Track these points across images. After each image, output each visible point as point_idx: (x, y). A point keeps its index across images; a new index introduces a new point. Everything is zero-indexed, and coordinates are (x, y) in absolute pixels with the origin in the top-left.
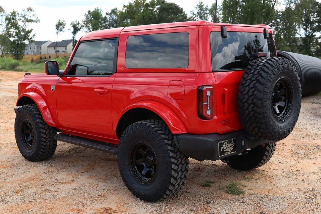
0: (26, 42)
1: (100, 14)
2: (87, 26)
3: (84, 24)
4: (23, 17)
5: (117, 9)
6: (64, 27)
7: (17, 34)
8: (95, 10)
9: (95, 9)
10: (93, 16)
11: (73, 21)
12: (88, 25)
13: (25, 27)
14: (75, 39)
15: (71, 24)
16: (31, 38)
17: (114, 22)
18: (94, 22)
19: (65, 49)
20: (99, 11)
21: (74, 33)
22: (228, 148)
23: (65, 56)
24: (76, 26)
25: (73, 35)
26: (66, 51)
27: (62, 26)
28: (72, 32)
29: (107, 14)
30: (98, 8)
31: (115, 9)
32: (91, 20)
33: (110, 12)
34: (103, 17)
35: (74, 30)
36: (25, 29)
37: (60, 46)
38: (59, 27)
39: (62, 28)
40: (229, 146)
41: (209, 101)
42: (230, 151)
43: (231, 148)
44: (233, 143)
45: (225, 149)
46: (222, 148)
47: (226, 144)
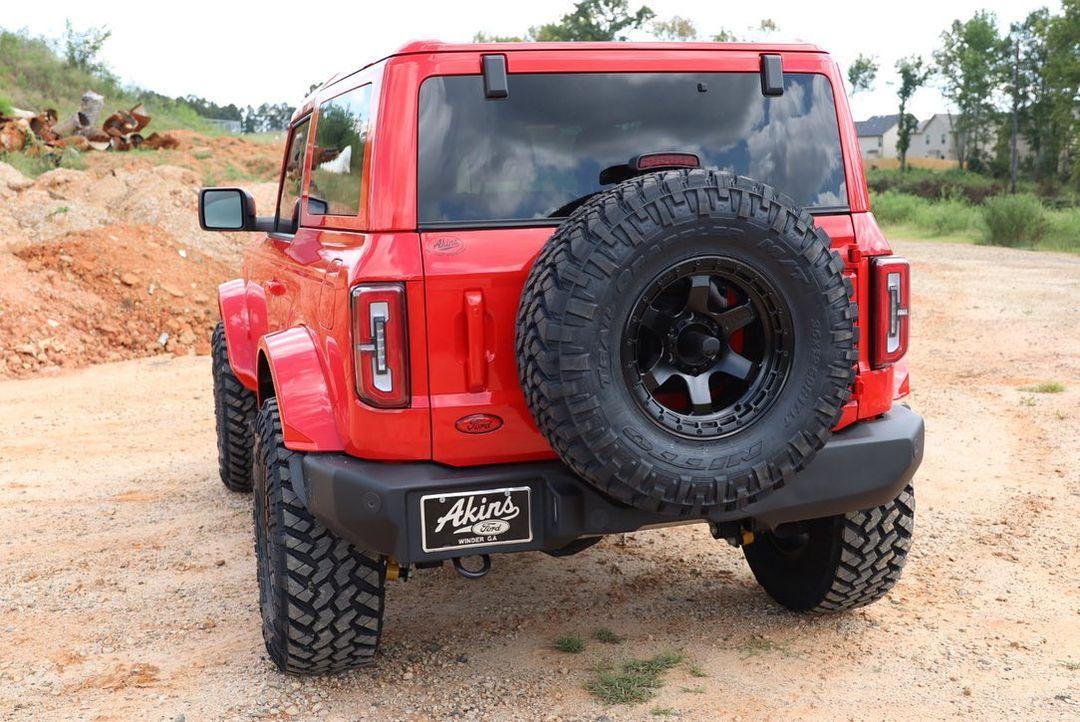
1: (990, 31)
2: (946, 71)
3: (939, 62)
5: (1047, 10)
6: (872, 77)
8: (975, 17)
9: (974, 14)
10: (968, 37)
11: (903, 57)
12: (951, 67)
14: (905, 112)
15: (896, 66)
17: (1035, 55)
18: (970, 55)
19: (877, 144)
20: (989, 21)
21: (905, 93)
22: (479, 521)
23: (874, 168)
24: (912, 73)
25: (901, 102)
26: (880, 149)
27: (866, 74)
28: (899, 90)
29: (1014, 29)
30: (986, 12)
31: (1041, 12)
32: (961, 49)
33: (1023, 21)
34: (1003, 39)
35: (905, 84)
37: (864, 134)
38: (858, 77)
39: (868, 80)
40: (488, 515)
41: (380, 340)
42: (492, 537)
43: (498, 523)
44: (511, 505)
45: (462, 526)
46: (442, 521)
47: (464, 508)
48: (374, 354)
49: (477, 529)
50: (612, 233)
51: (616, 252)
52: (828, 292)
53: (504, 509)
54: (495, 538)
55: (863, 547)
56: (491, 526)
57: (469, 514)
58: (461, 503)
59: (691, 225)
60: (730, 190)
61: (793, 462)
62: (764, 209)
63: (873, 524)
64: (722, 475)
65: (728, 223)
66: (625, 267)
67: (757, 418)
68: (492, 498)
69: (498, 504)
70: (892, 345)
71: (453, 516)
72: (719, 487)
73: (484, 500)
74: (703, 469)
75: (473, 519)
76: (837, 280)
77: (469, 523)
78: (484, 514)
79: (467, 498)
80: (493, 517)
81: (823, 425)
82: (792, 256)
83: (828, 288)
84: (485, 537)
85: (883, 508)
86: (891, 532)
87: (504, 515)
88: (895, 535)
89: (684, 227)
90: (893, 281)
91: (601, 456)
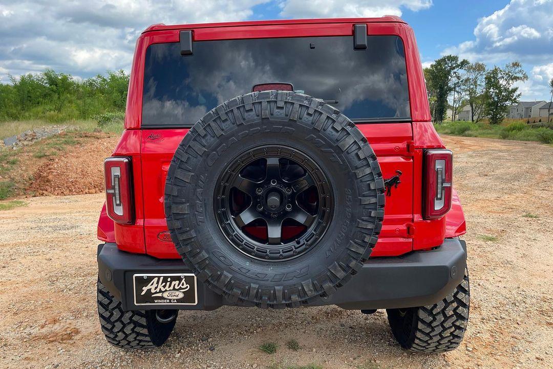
0: (508, 103)
4: (507, 74)
7: (497, 95)
13: (507, 86)
16: (515, 99)
22: (166, 291)
36: (508, 88)
40: (171, 288)
41: (117, 187)
42: (174, 300)
43: (177, 293)
44: (185, 283)
45: (156, 293)
46: (145, 289)
47: (158, 283)
48: (114, 195)
49: (165, 295)
50: (204, 129)
51: (206, 141)
52: (357, 171)
53: (181, 285)
54: (175, 301)
55: (431, 322)
56: (173, 294)
57: (160, 286)
58: (156, 279)
59: (256, 125)
60: (286, 103)
61: (331, 281)
62: (309, 114)
63: (438, 309)
64: (279, 285)
65: (284, 124)
66: (214, 150)
67: (307, 250)
68: (174, 279)
69: (178, 282)
70: (438, 206)
71: (152, 287)
72: (277, 293)
73: (169, 279)
74: (268, 280)
75: (163, 289)
76: (365, 163)
77: (160, 291)
78: (169, 287)
79: (159, 277)
80: (174, 289)
81: (354, 259)
82: (331, 146)
83: (357, 168)
84: (170, 300)
85: (445, 300)
86: (452, 316)
87: (181, 288)
88: (455, 318)
89: (252, 126)
90: (439, 165)
91: (199, 267)
